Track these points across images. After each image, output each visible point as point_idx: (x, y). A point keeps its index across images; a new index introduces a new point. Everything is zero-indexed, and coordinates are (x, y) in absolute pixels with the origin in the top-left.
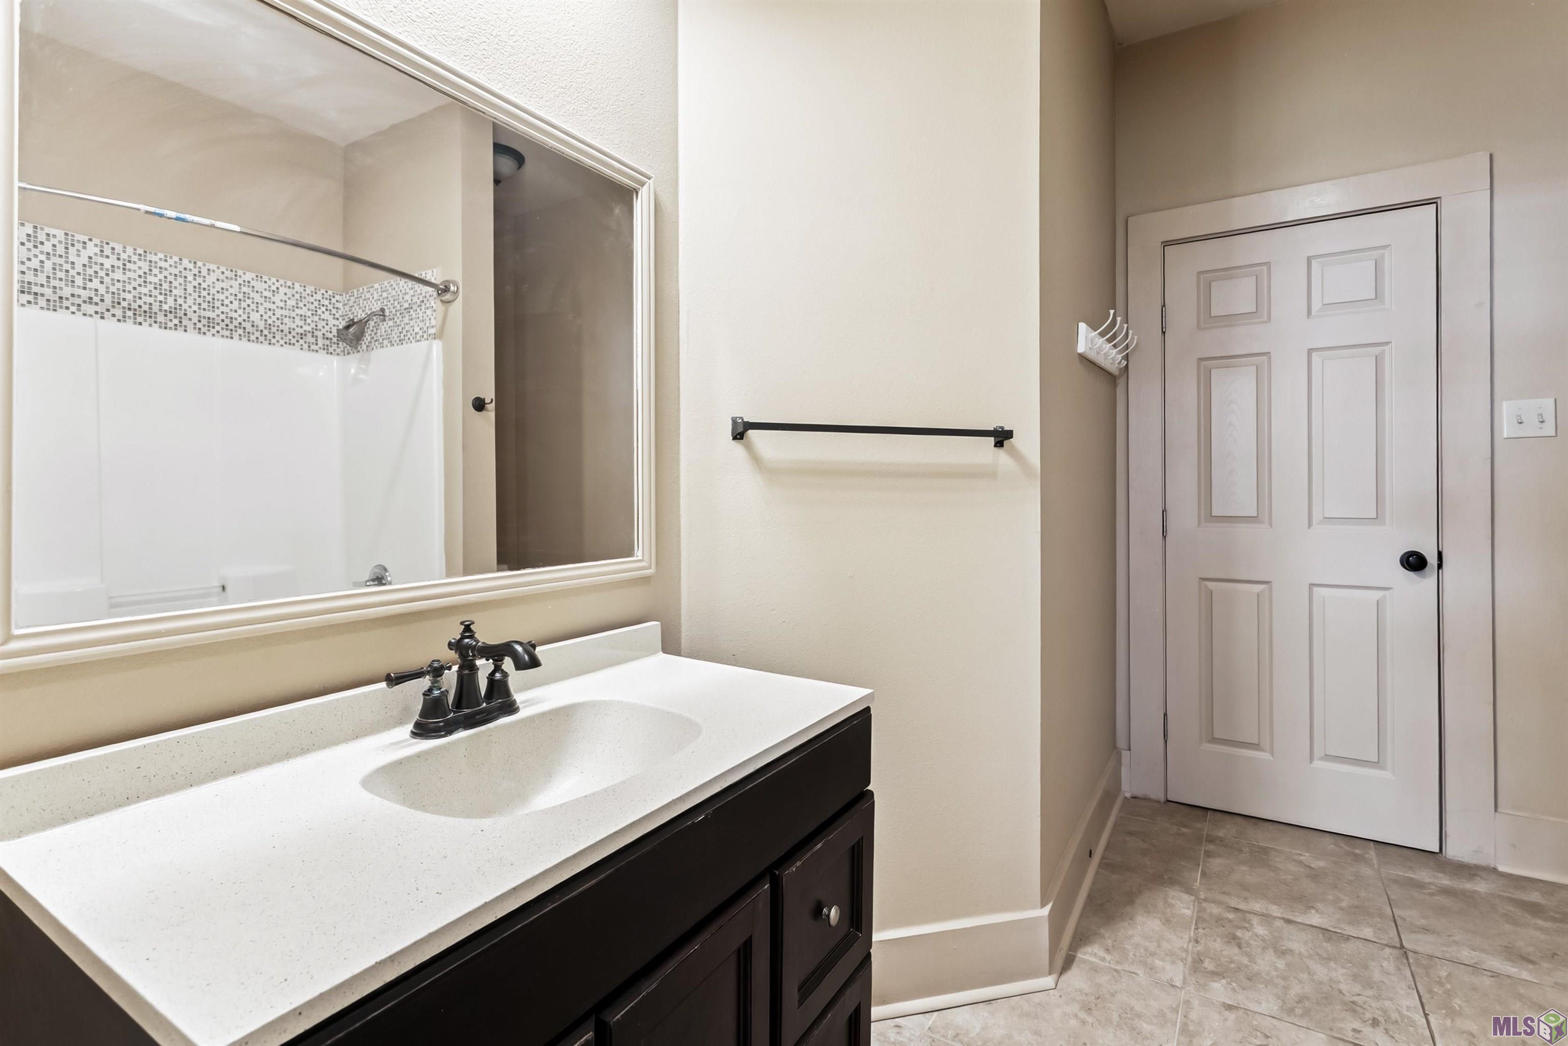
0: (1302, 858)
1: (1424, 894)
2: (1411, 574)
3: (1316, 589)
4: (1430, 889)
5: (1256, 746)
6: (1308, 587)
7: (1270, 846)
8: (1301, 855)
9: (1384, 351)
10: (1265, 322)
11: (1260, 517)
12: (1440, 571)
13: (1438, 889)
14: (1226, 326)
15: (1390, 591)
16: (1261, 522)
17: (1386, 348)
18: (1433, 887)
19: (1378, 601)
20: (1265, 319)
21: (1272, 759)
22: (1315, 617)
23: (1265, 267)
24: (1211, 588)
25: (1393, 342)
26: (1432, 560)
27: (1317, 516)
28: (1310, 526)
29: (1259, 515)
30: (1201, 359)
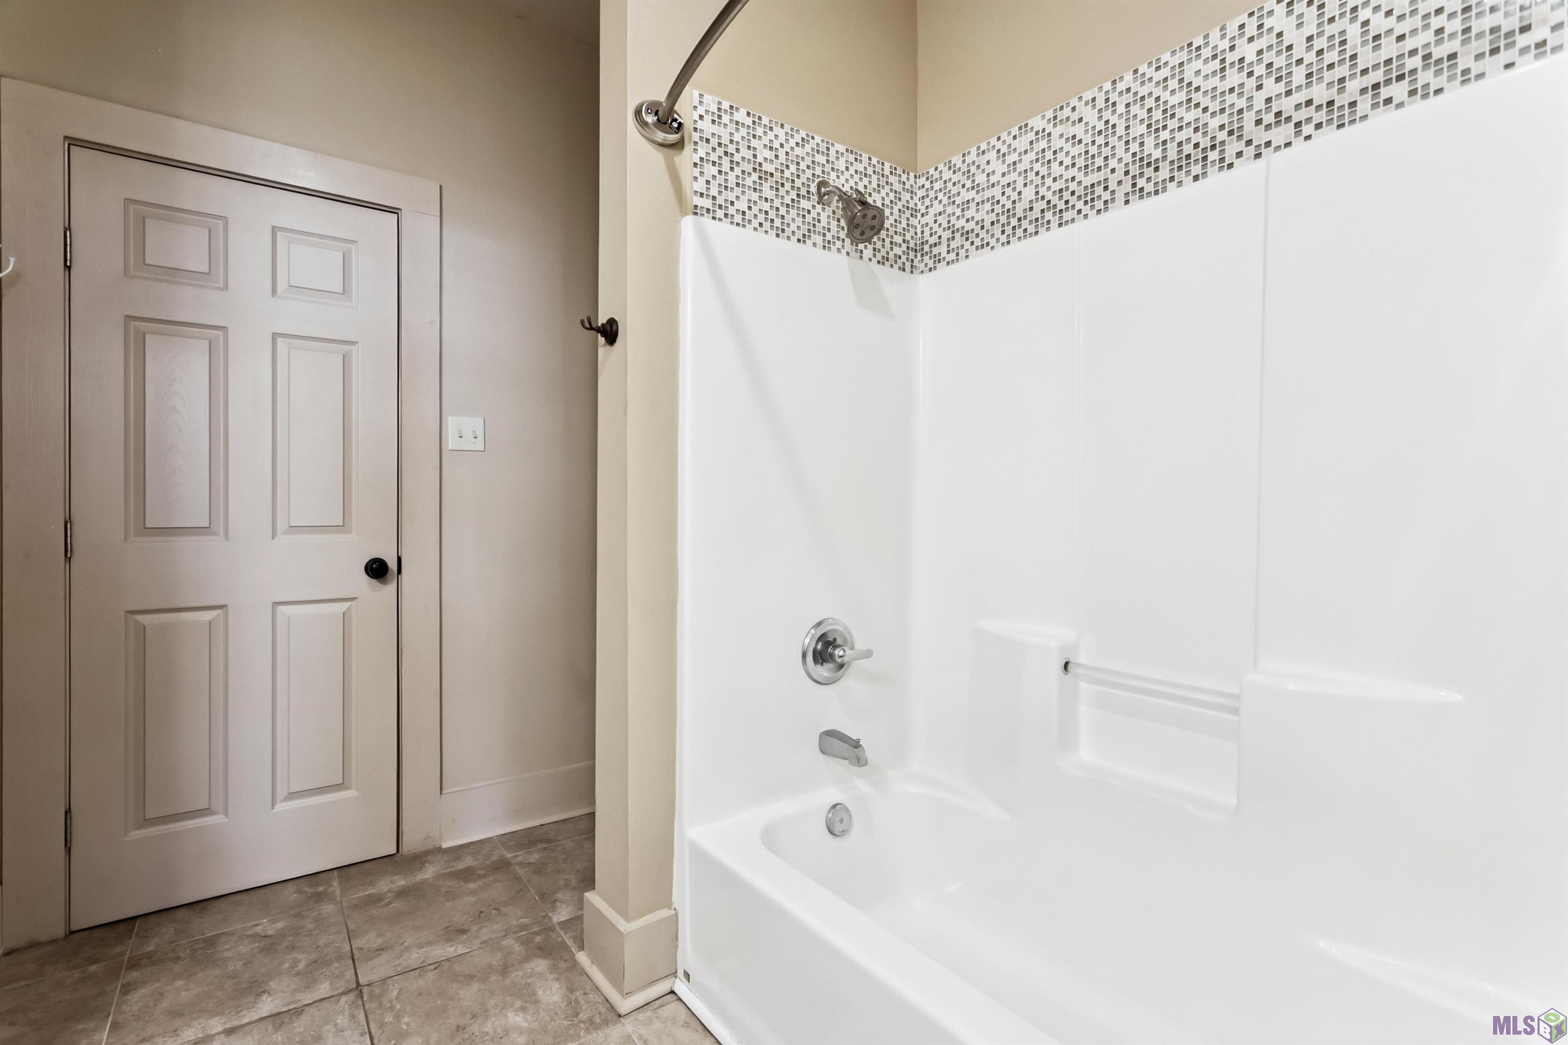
0: (258, 929)
1: (382, 907)
2: (374, 581)
3: (281, 608)
4: (387, 898)
5: (206, 812)
6: (271, 608)
7: (219, 932)
8: (257, 925)
9: (351, 350)
10: (221, 289)
11: (212, 527)
12: (400, 576)
13: (394, 894)
14: (168, 282)
15: (356, 601)
16: (214, 534)
17: (354, 348)
18: (390, 895)
19: (344, 613)
20: (221, 285)
21: (227, 820)
22: (279, 640)
23: (221, 222)
24: (145, 623)
25: (360, 343)
26: (392, 564)
27: (281, 526)
28: (274, 536)
29: (212, 525)
30: (129, 318)
